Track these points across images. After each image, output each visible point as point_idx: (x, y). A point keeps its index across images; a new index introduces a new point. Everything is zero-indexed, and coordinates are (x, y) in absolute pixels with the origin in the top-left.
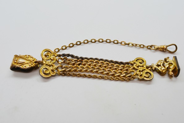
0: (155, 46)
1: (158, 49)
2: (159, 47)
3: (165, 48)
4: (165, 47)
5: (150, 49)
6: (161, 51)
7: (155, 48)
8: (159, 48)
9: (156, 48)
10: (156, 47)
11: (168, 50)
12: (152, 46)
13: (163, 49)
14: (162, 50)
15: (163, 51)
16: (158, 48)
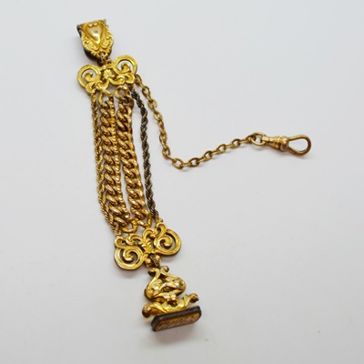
1: (268, 144)
2: (271, 140)
4: (284, 141)
5: (250, 142)
6: (274, 148)
7: (261, 142)
8: (271, 142)
9: (264, 143)
10: (265, 139)
11: (290, 149)
12: (257, 134)
13: (280, 144)
14: (277, 146)
15: (279, 149)
16: (269, 142)
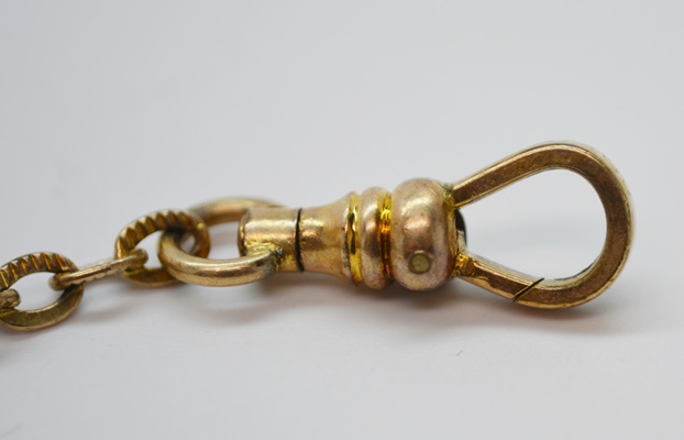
0: (239, 216)
1: (294, 265)
2: (310, 225)
3: (418, 224)
4: (415, 214)
5: (166, 277)
6: (357, 287)
7: (243, 251)
8: (315, 244)
9: (260, 250)
10: (267, 234)
13: (380, 246)
14: (364, 265)
15: (389, 290)
16: (299, 245)
